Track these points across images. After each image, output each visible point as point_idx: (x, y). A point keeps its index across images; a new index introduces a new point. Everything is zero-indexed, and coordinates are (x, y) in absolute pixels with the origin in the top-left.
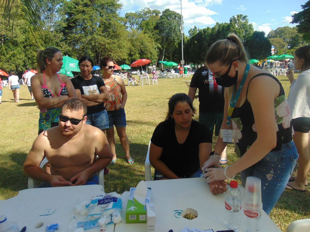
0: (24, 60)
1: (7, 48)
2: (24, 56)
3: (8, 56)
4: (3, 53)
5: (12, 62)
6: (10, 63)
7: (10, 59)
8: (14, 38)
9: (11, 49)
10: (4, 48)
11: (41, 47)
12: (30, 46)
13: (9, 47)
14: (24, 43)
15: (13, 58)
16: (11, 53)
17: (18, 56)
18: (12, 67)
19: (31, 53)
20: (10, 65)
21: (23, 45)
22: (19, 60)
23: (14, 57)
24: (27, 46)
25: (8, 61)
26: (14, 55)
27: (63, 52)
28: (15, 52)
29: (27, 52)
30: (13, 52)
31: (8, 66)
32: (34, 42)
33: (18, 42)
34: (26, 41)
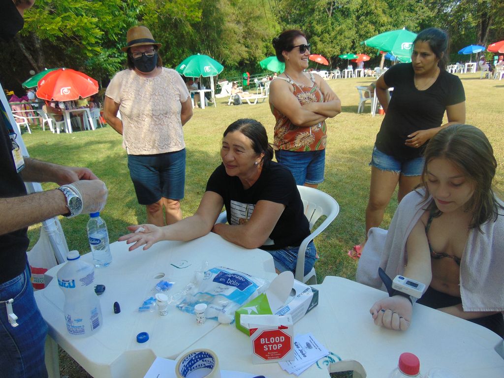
0: (353, 40)
1: (334, 21)
2: (354, 32)
3: (333, 34)
4: (327, 30)
5: (337, 43)
6: (333, 45)
7: (335, 38)
8: (346, 5)
9: (339, 22)
10: (330, 22)
11: (383, 15)
12: (367, 14)
13: (337, 20)
14: (358, 11)
15: (339, 37)
16: (338, 28)
17: (346, 34)
18: (335, 50)
19: (366, 26)
20: (334, 47)
21: (357, 14)
22: (346, 40)
23: (341, 34)
24: (362, 15)
25: (332, 42)
26: (341, 32)
27: (418, 21)
28: (344, 26)
29: (360, 26)
30: (340, 27)
31: (330, 49)
32: (373, 7)
33: (351, 10)
34: (362, 7)
